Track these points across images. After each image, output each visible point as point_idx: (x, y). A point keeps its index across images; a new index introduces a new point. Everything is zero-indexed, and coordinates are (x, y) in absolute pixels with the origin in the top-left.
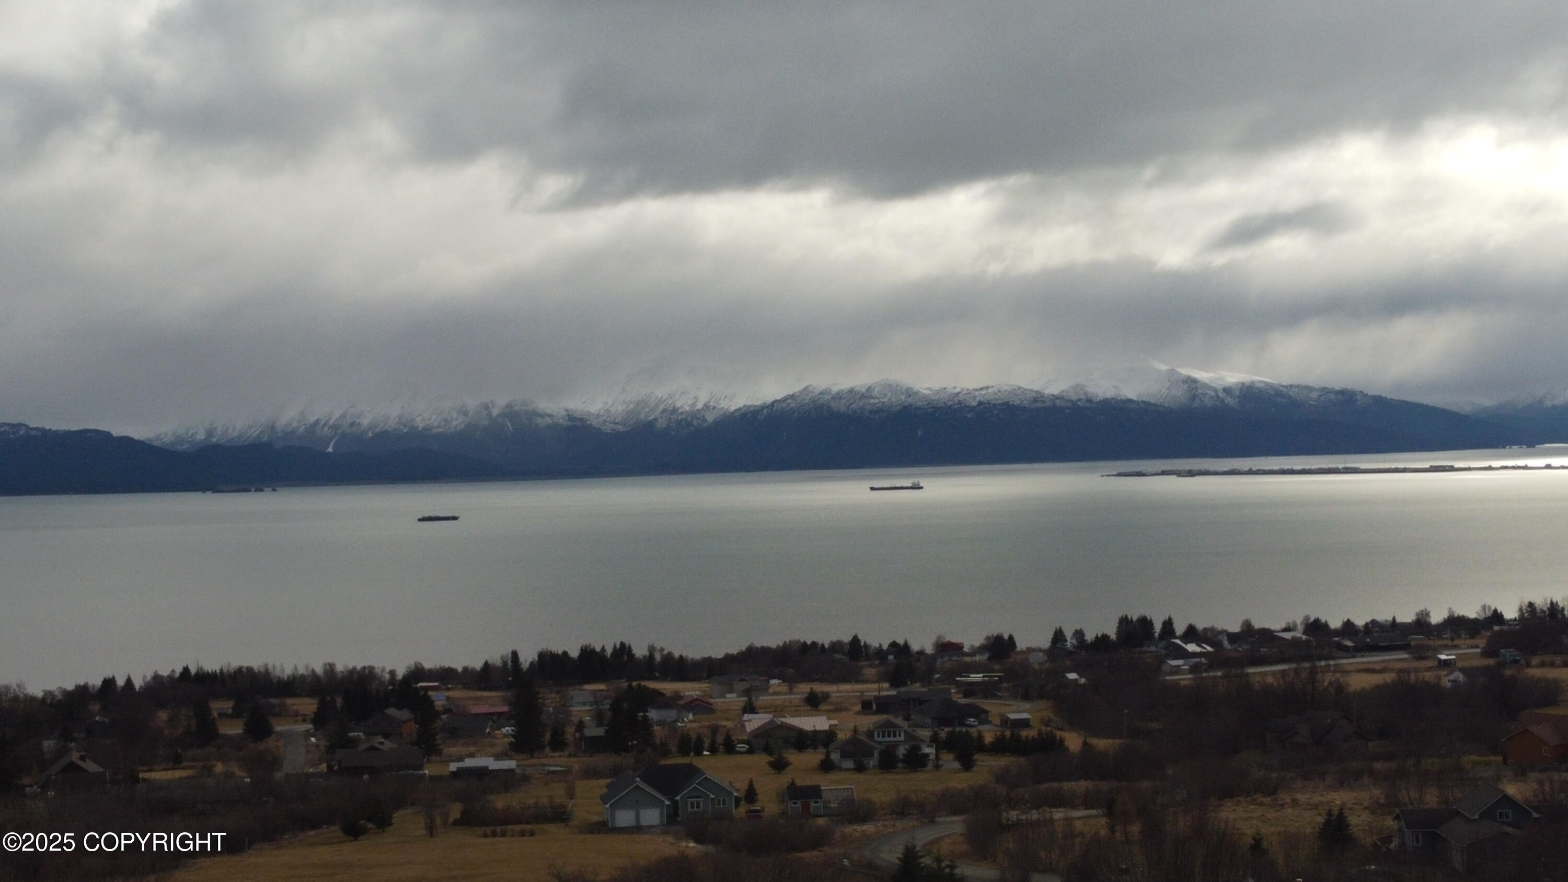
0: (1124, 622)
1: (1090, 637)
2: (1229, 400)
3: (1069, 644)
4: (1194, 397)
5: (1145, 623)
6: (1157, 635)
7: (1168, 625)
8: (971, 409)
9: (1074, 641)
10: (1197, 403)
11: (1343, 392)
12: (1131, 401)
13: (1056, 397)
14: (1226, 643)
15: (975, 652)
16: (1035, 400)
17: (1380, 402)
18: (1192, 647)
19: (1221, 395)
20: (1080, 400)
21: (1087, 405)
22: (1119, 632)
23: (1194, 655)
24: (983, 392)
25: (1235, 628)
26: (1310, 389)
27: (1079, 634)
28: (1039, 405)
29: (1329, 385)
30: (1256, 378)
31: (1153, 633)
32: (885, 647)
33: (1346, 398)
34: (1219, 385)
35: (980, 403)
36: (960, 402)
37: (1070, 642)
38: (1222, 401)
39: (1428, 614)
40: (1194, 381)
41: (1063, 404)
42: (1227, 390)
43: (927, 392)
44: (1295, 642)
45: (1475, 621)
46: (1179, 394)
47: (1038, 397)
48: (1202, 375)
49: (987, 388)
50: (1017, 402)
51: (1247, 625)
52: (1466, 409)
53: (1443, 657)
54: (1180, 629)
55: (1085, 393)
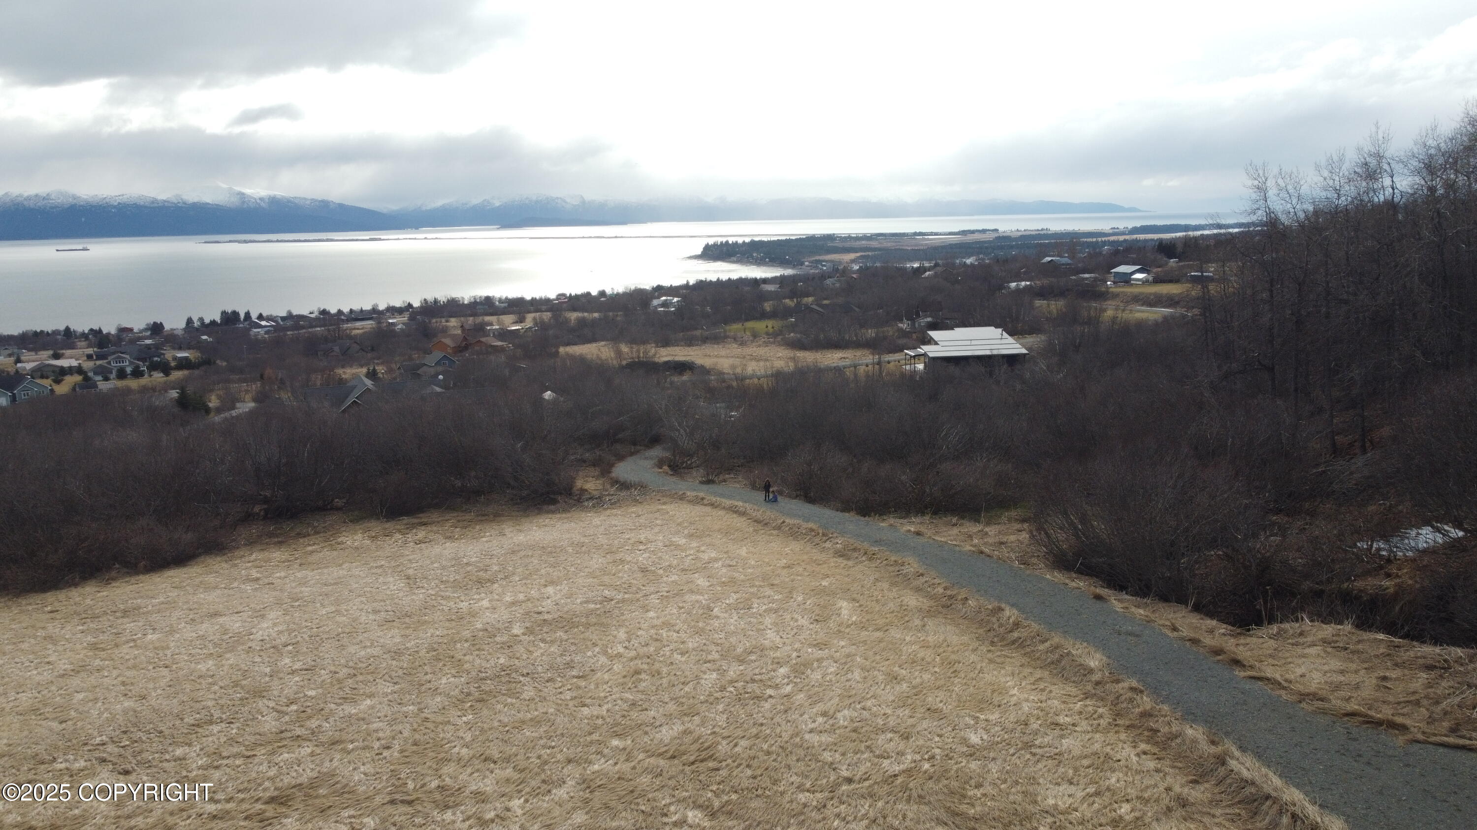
0: (224, 313)
1: (207, 321)
2: (262, 204)
3: (196, 325)
4: (244, 202)
5: (235, 314)
6: (242, 319)
7: (248, 315)
8: (115, 207)
9: (199, 323)
10: (245, 206)
11: (322, 201)
12: (208, 204)
13: (165, 201)
14: (280, 321)
15: (141, 331)
16: (153, 202)
17: (341, 206)
18: (263, 323)
19: (258, 201)
20: (179, 203)
21: (184, 205)
22: (221, 319)
23: (266, 326)
24: (121, 198)
25: (284, 314)
26: (305, 199)
27: (201, 320)
28: (156, 205)
29: (316, 197)
30: (276, 193)
31: (240, 319)
32: (86, 332)
33: (325, 204)
34: (257, 196)
35: (119, 203)
36: (107, 203)
37: (197, 324)
38: (259, 204)
39: (377, 306)
40: (243, 194)
41: (170, 205)
42: (261, 199)
43: (85, 197)
44: (316, 319)
45: (400, 308)
46: (234, 201)
47: (154, 201)
48: (248, 191)
49: (123, 195)
50: (142, 203)
51: (290, 313)
52: (385, 211)
53: (390, 321)
54: (254, 316)
55: (182, 199)
